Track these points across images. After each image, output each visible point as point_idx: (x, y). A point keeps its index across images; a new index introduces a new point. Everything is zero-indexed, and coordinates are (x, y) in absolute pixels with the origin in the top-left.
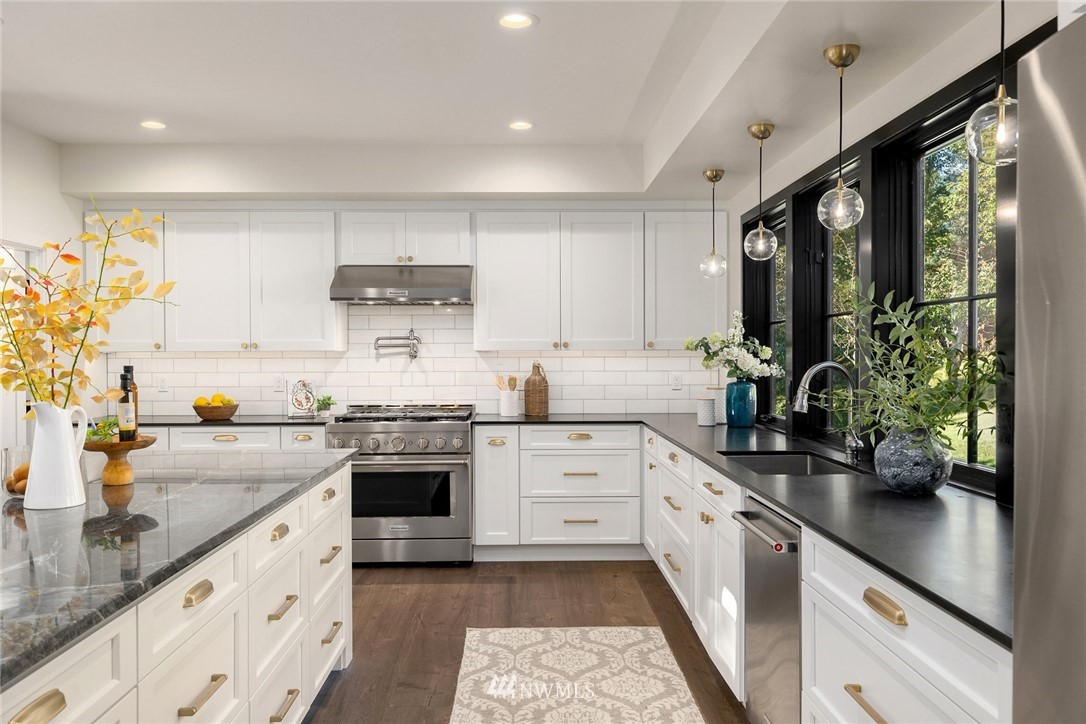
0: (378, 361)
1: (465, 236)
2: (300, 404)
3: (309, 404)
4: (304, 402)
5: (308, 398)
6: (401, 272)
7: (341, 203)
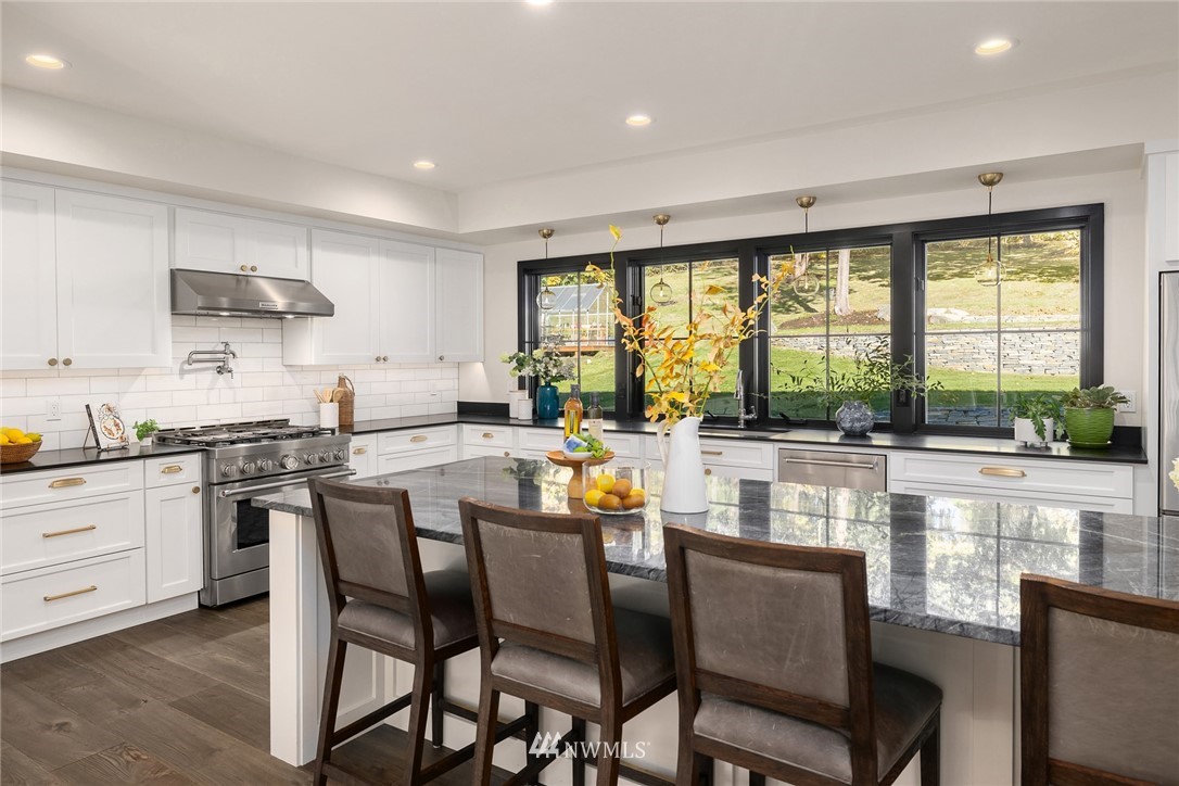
0: (182, 378)
1: (303, 251)
2: (111, 433)
3: (120, 432)
4: (114, 429)
5: (117, 425)
6: (238, 281)
7: (178, 197)
